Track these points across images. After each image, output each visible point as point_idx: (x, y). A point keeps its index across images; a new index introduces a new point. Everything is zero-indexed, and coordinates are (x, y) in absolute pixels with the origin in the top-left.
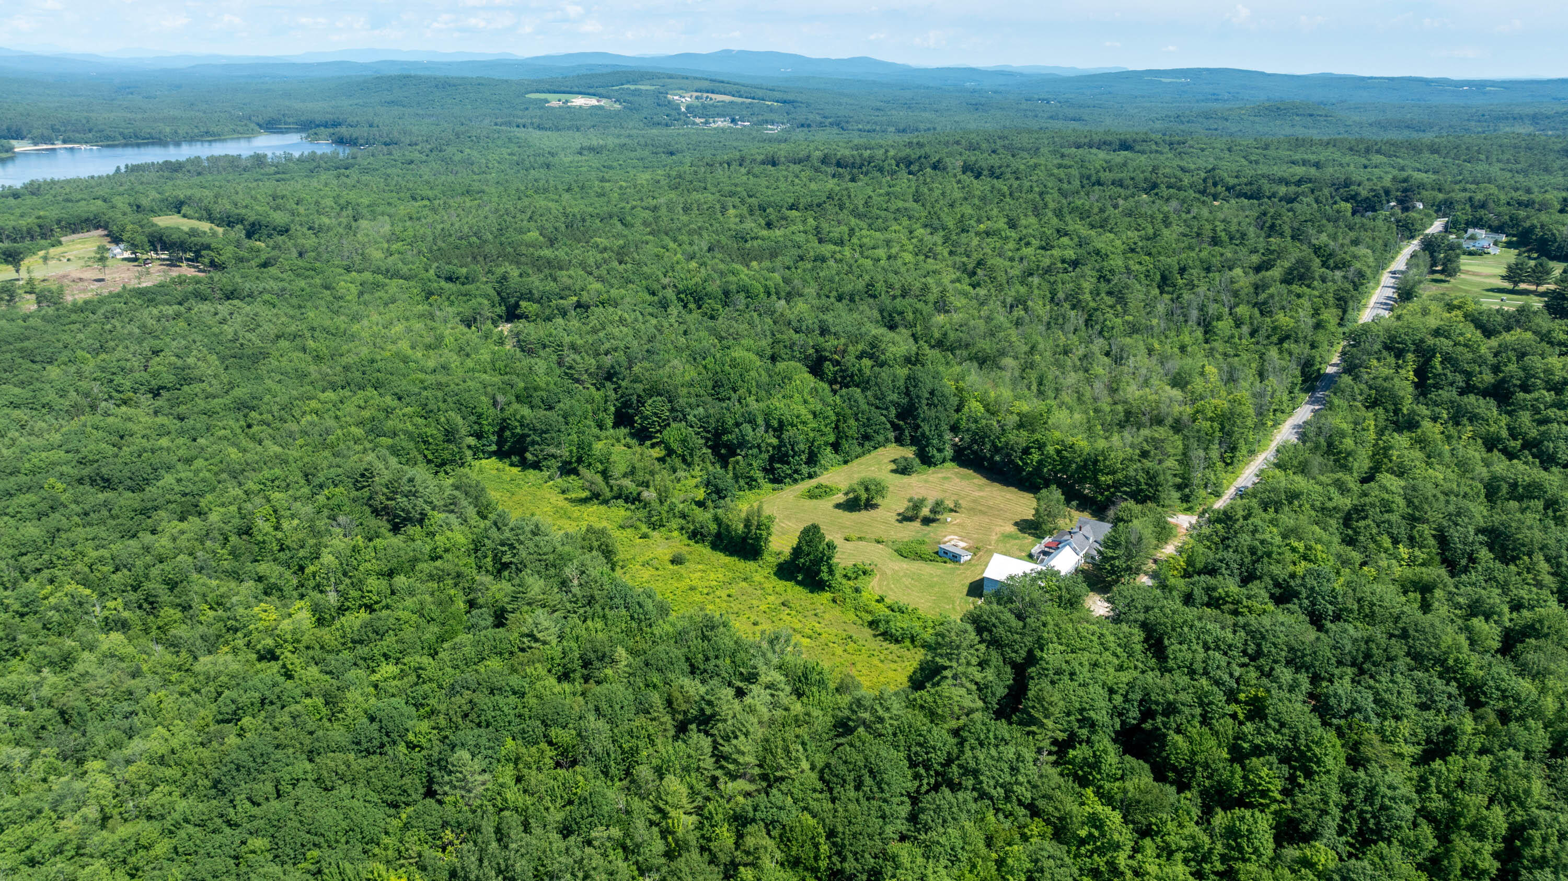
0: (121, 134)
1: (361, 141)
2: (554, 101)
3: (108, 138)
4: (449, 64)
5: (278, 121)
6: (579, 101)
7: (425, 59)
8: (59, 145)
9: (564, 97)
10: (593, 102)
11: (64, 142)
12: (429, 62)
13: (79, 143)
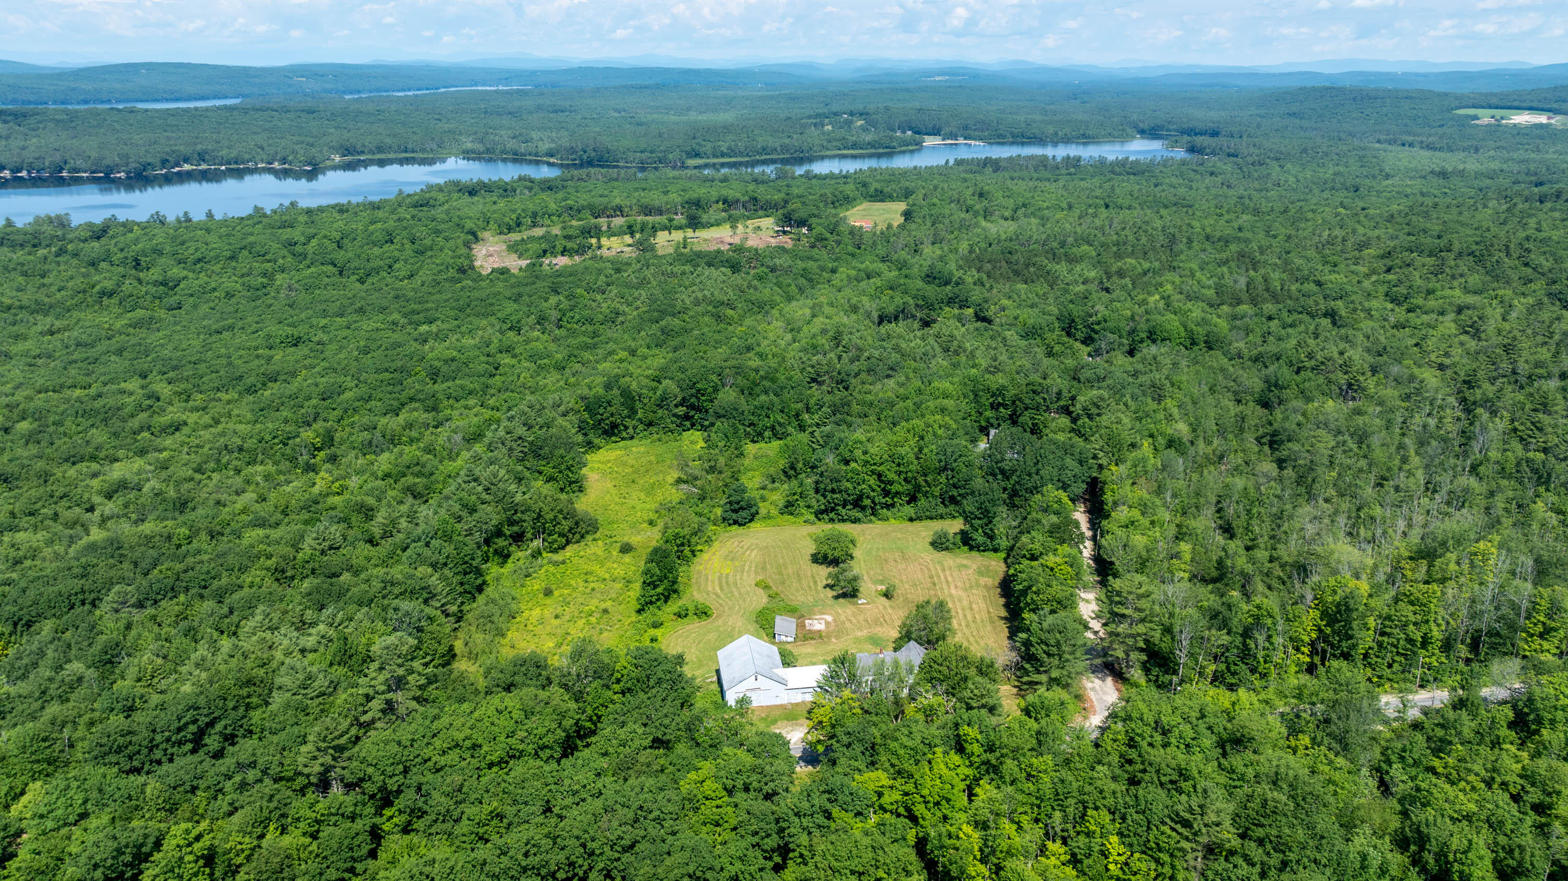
0: (1012, 133)
1: (1208, 151)
2: (1485, 117)
3: (1000, 136)
4: (1426, 75)
5: (1161, 128)
6: (1522, 118)
7: (1398, 69)
8: (961, 141)
9: (1498, 113)
10: (1543, 119)
11: (965, 139)
12: (1403, 74)
13: (975, 139)
